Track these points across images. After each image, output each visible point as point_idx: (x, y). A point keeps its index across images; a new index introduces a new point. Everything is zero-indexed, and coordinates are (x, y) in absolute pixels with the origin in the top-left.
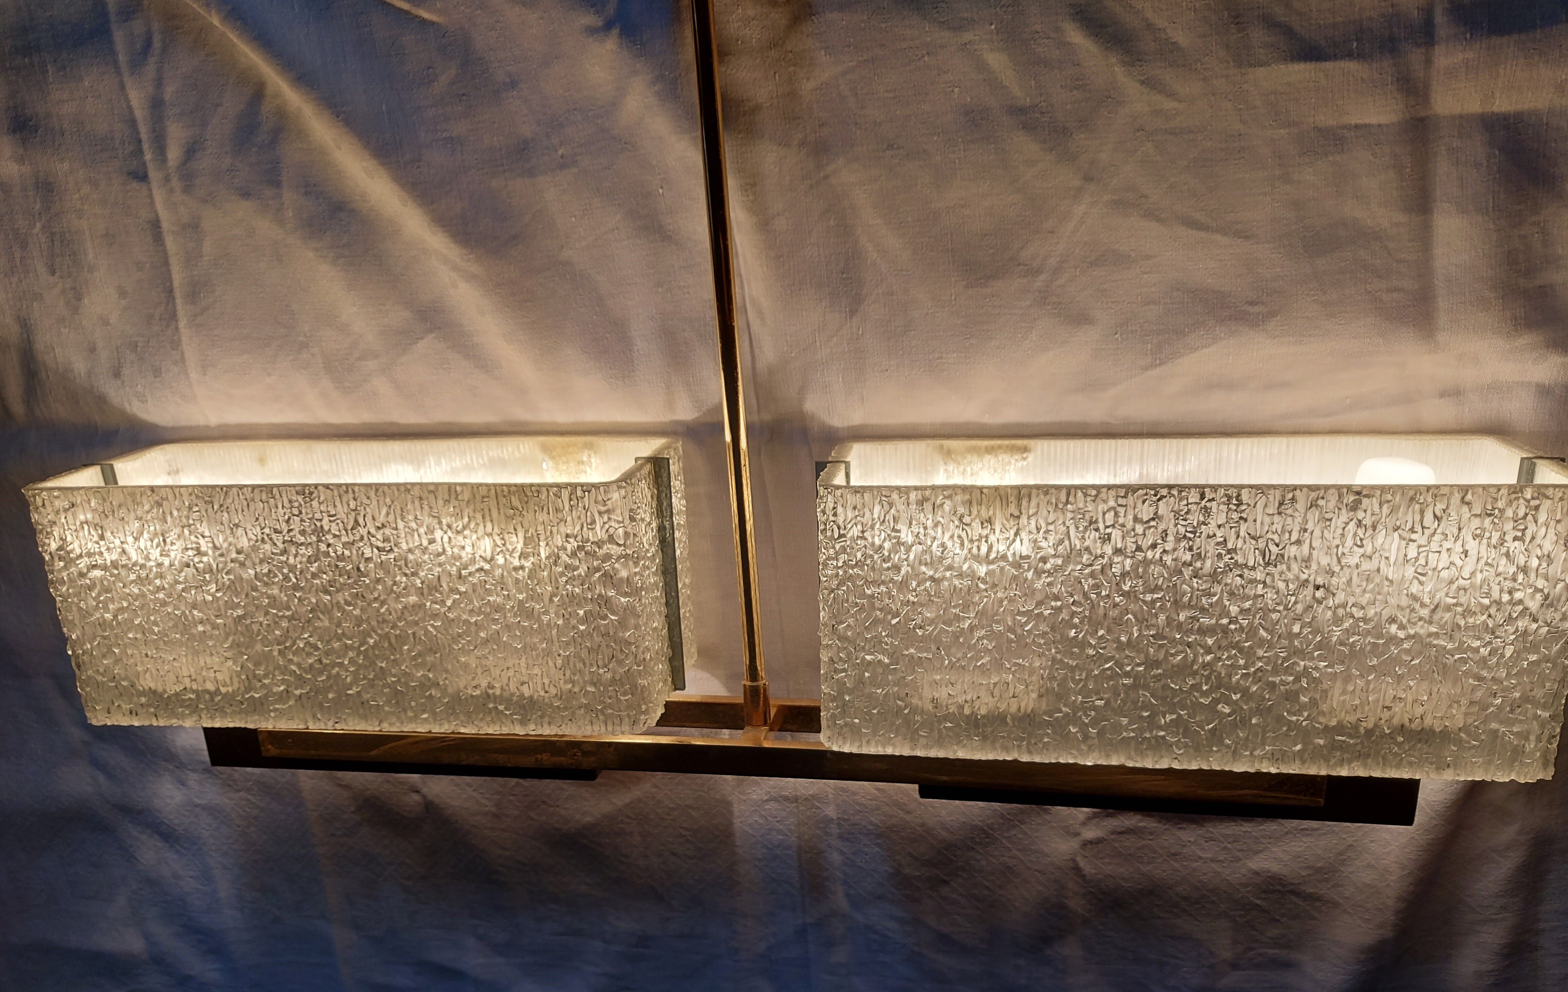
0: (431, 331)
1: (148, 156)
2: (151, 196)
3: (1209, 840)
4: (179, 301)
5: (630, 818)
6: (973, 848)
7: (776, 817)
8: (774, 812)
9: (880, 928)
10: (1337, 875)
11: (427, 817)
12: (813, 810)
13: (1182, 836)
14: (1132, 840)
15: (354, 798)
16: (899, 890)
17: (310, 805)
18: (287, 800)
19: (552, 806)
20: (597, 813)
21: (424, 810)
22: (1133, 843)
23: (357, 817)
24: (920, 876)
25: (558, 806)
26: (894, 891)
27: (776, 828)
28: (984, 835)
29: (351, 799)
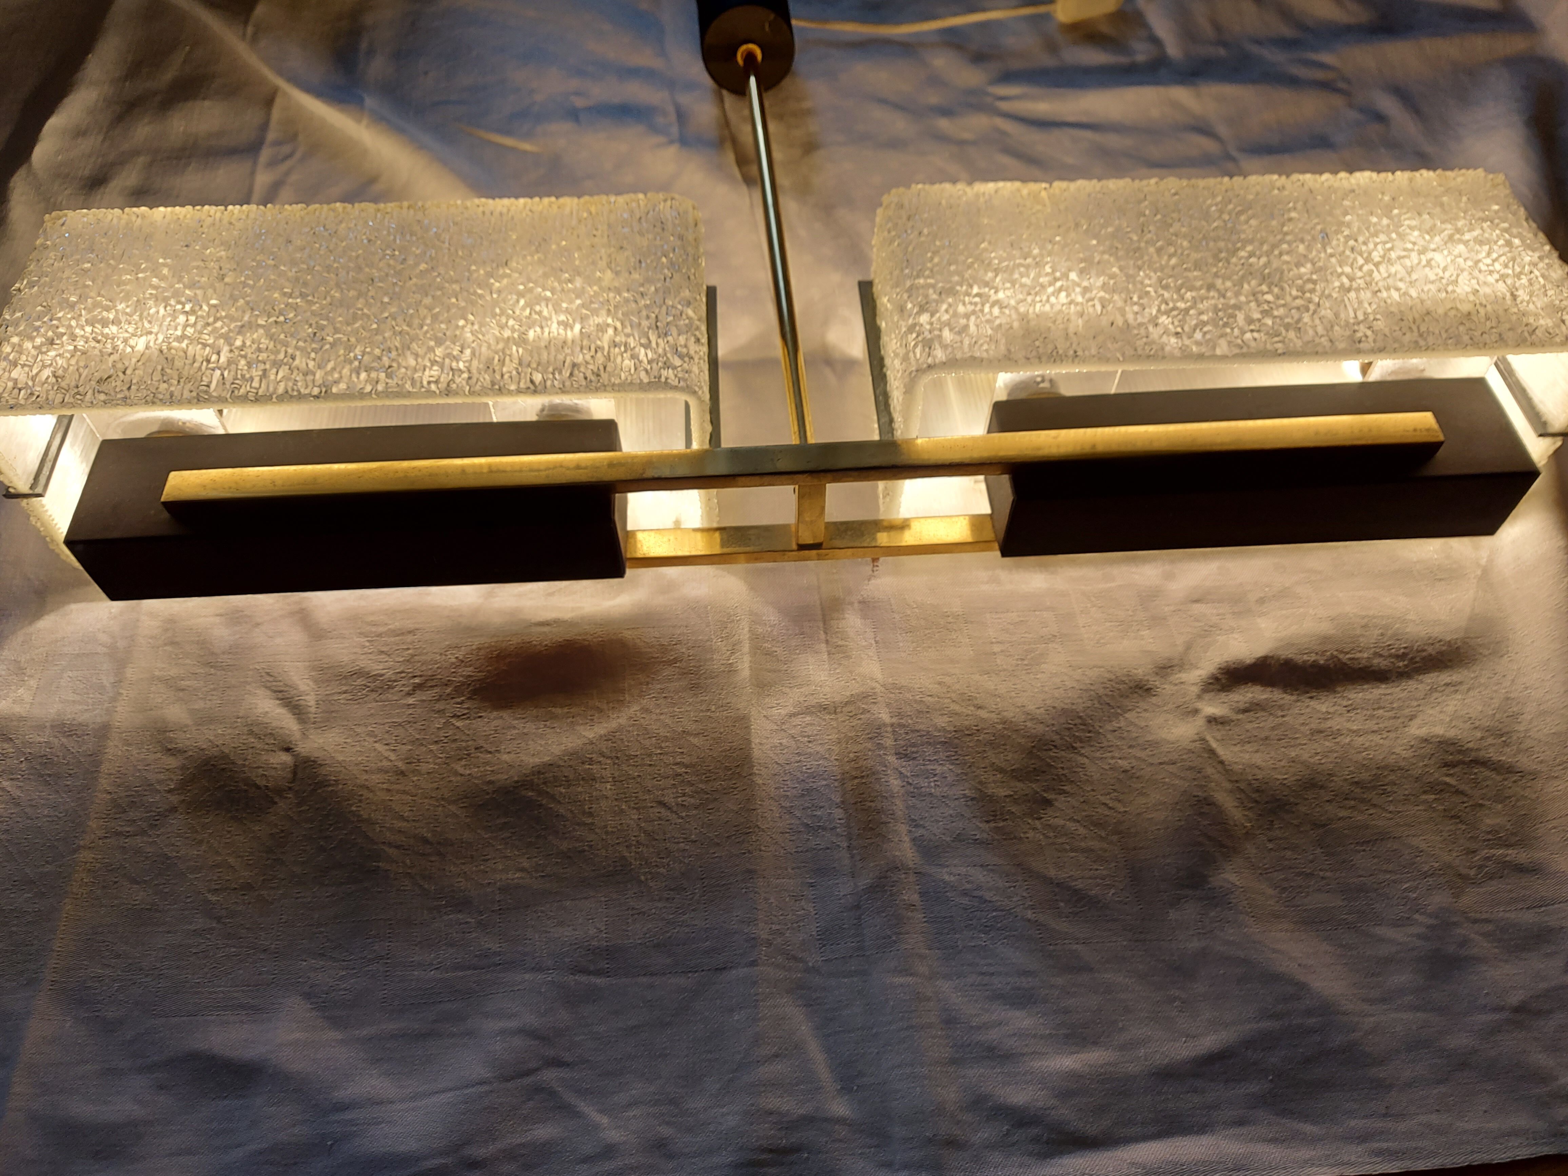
3: (1350, 709)
5: (604, 756)
6: (1073, 747)
7: (809, 736)
8: (805, 730)
9: (968, 886)
10: (1515, 738)
11: (290, 788)
12: (859, 717)
13: (1318, 707)
14: (1263, 719)
15: (183, 768)
16: (987, 822)
17: (104, 783)
18: (68, 783)
19: (490, 752)
20: (557, 750)
21: (290, 776)
22: (1266, 723)
23: (174, 799)
24: (1011, 796)
25: (498, 751)
26: (981, 825)
27: (809, 750)
28: (1082, 727)
29: (176, 770)
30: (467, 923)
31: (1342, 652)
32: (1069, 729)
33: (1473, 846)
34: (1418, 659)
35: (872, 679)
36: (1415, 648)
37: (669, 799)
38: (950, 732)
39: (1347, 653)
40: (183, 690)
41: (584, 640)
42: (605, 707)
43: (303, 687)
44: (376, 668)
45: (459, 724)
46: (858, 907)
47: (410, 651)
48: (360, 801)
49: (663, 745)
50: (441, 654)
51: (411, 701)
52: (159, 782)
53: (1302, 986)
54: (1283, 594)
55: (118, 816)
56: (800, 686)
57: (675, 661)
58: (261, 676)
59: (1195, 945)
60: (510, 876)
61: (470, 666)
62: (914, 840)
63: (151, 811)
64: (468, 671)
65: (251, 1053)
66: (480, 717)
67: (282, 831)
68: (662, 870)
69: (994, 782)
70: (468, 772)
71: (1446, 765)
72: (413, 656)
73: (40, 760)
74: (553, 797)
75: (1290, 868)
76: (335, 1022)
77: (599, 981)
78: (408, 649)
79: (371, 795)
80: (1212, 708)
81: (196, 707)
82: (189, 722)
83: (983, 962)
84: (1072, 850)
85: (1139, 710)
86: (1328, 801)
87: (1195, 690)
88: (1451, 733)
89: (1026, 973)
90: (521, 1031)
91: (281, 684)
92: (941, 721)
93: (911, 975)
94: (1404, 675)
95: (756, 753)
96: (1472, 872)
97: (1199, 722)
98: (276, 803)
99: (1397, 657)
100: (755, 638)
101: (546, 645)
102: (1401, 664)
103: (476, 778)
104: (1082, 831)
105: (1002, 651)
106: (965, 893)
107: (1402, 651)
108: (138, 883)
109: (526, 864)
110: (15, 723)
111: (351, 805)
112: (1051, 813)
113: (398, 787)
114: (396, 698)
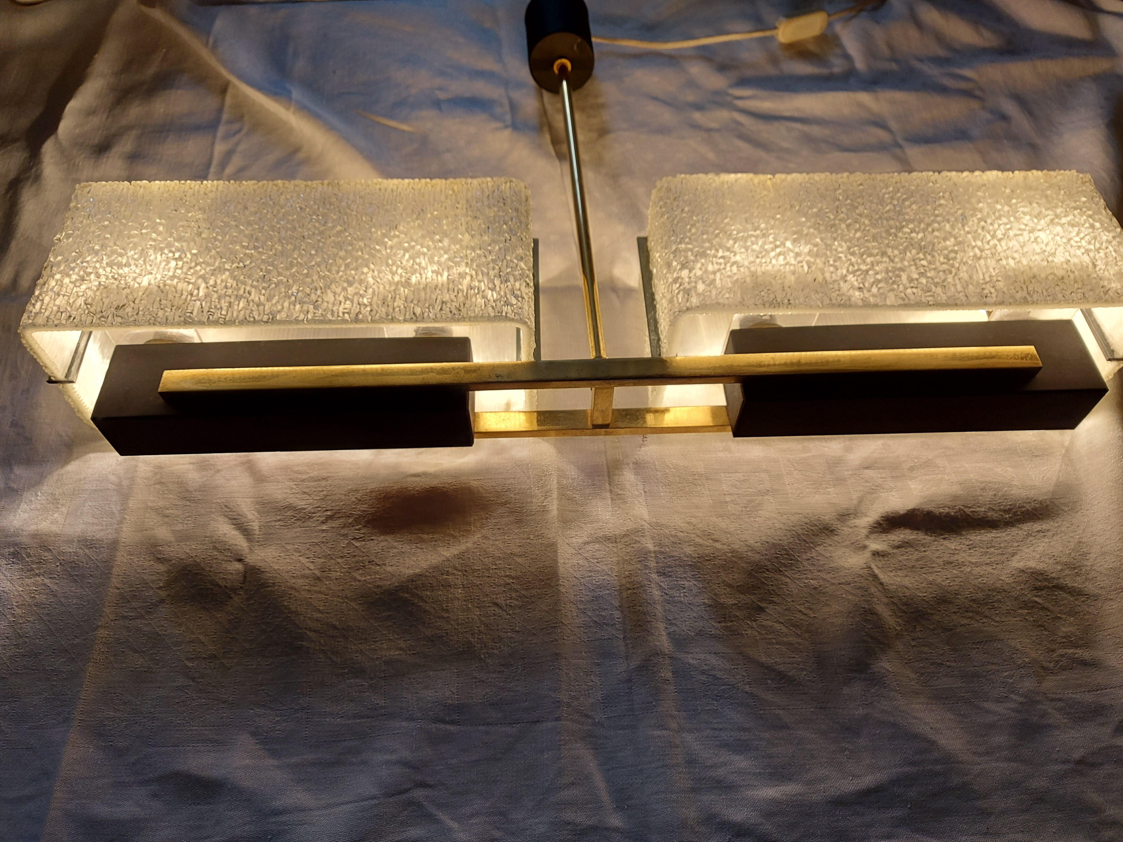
1: (212, 170)
5: (456, 570)
6: (780, 570)
7: (597, 559)
8: (595, 554)
9: (706, 667)
10: (1084, 570)
11: (241, 588)
12: (632, 545)
13: (949, 545)
14: (911, 553)
15: (168, 572)
16: (719, 622)
17: (115, 581)
18: (90, 581)
19: (379, 565)
20: (424, 565)
21: (242, 579)
22: (913, 556)
23: (163, 594)
24: (737, 604)
25: (385, 565)
26: (714, 624)
27: (598, 568)
28: (786, 556)
29: (164, 573)
30: (362, 685)
31: (966, 507)
32: (777, 558)
33: (1054, 647)
34: (1019, 513)
35: (641, 519)
36: (1018, 505)
37: (501, 601)
38: (695, 558)
39: (970, 508)
40: (168, 516)
41: (444, 487)
42: (457, 534)
43: (250, 516)
44: (301, 504)
45: (357, 544)
46: (630, 681)
47: (324, 493)
48: (290, 598)
49: (497, 563)
50: (345, 495)
51: (324, 527)
52: (153, 581)
53: (933, 743)
54: (928, 464)
55: (123, 605)
56: (592, 522)
57: (506, 503)
58: (222, 508)
59: (861, 711)
60: (392, 653)
61: (366, 504)
62: (669, 634)
63: (147, 602)
64: (363, 508)
65: (216, 773)
66: (372, 540)
67: (236, 618)
68: (496, 651)
69: (725, 594)
70: (364, 579)
71: (1036, 589)
72: (326, 496)
73: (70, 564)
74: (421, 598)
75: (926, 659)
76: (274, 754)
77: (452, 728)
78: (323, 491)
79: (297, 594)
80: (877, 544)
81: (177, 529)
82: (173, 539)
83: (715, 721)
84: (777, 644)
85: (825, 545)
86: (954, 613)
87: (865, 532)
88: (1041, 566)
89: (744, 729)
90: (401, 763)
91: (235, 513)
92: (689, 550)
93: (666, 729)
94: (1009, 524)
95: (561, 570)
96: (1052, 665)
97: (867, 554)
98: (232, 598)
99: (1005, 511)
100: (562, 488)
101: (418, 491)
102: (1007, 516)
103: (369, 583)
104: (784, 630)
105: (732, 501)
106: (703, 672)
107: (1008, 507)
108: (138, 652)
109: (402, 645)
110: (53, 538)
111: (284, 601)
112: (763, 617)
113: (316, 588)
114: (314, 525)
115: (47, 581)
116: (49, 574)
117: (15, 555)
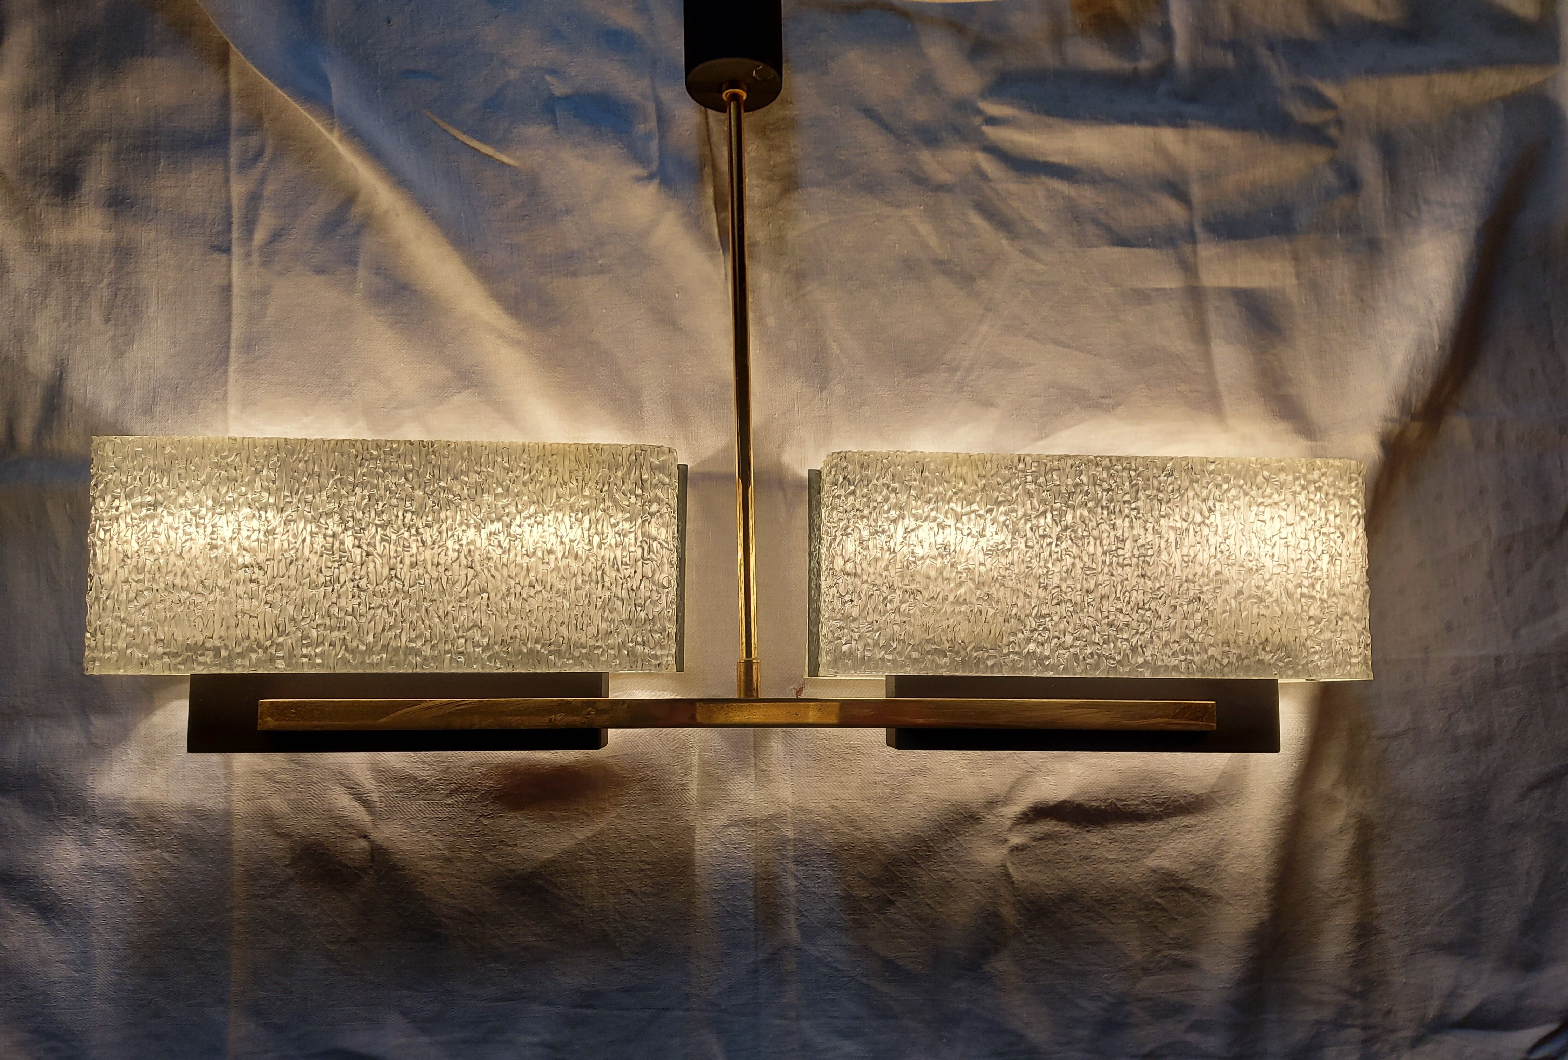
0: (468, 387)
1: (235, 235)
2: (229, 266)
4: (233, 351)
5: (590, 854)
6: (916, 863)
7: (735, 844)
8: (733, 838)
9: (830, 959)
10: (1216, 870)
11: (371, 867)
12: (772, 832)
13: (1090, 839)
14: (1052, 846)
15: (292, 848)
16: (849, 914)
17: (238, 860)
18: (211, 856)
19: (510, 846)
20: (557, 849)
21: (369, 858)
22: (1051, 849)
23: (290, 872)
24: (868, 897)
25: (516, 845)
26: (844, 917)
27: (734, 855)
28: (925, 848)
29: (287, 850)
30: (502, 969)
32: (916, 850)
33: (1160, 947)
34: (1171, 807)
35: (785, 802)
36: (1172, 799)
37: (636, 888)
38: (834, 847)
39: (1123, 801)
40: (278, 782)
41: (575, 766)
42: (591, 812)
43: (368, 786)
45: (486, 822)
46: (756, 971)
48: (422, 883)
49: (633, 846)
50: (469, 769)
51: (449, 801)
52: (277, 858)
55: (252, 883)
56: (731, 803)
57: (642, 780)
58: (335, 775)
59: (964, 1005)
60: (529, 939)
61: (490, 780)
62: (799, 925)
63: (276, 880)
64: (490, 783)
66: (501, 816)
67: (370, 899)
68: (630, 940)
69: (859, 886)
70: (495, 860)
71: (1162, 889)
73: (186, 837)
74: (555, 884)
75: (1038, 956)
76: (424, 1031)
77: (589, 1012)
78: (444, 762)
79: (429, 878)
80: (1018, 837)
81: (291, 797)
82: (288, 811)
84: (902, 937)
86: (1075, 911)
87: (1010, 822)
88: (1174, 866)
90: (543, 1043)
91: (351, 782)
92: (829, 838)
93: (785, 1017)
94: (1158, 817)
95: (698, 857)
96: (1152, 965)
97: (1006, 849)
98: (362, 878)
99: (1157, 804)
100: (704, 763)
101: (547, 769)
103: (501, 866)
105: (882, 781)
108: (278, 932)
109: (539, 931)
110: (160, 808)
111: (417, 886)
112: (892, 910)
113: (447, 871)
114: (438, 798)
115: (165, 855)
116: (165, 846)
117: (123, 825)
